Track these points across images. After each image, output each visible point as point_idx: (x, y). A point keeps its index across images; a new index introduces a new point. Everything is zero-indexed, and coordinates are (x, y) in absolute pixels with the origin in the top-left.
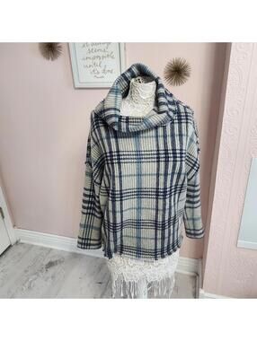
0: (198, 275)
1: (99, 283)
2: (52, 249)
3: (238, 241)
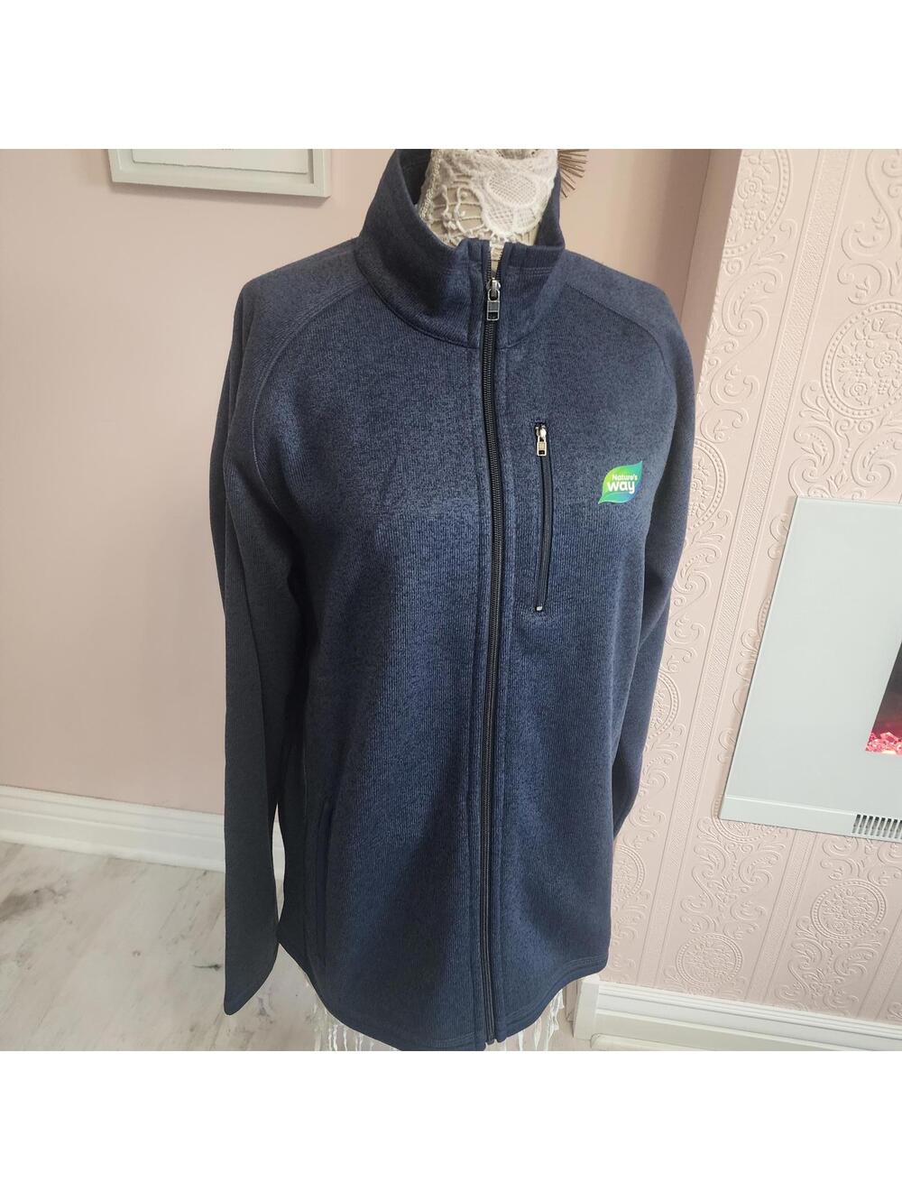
1: (210, 967)
2: (22, 846)
3: (726, 797)
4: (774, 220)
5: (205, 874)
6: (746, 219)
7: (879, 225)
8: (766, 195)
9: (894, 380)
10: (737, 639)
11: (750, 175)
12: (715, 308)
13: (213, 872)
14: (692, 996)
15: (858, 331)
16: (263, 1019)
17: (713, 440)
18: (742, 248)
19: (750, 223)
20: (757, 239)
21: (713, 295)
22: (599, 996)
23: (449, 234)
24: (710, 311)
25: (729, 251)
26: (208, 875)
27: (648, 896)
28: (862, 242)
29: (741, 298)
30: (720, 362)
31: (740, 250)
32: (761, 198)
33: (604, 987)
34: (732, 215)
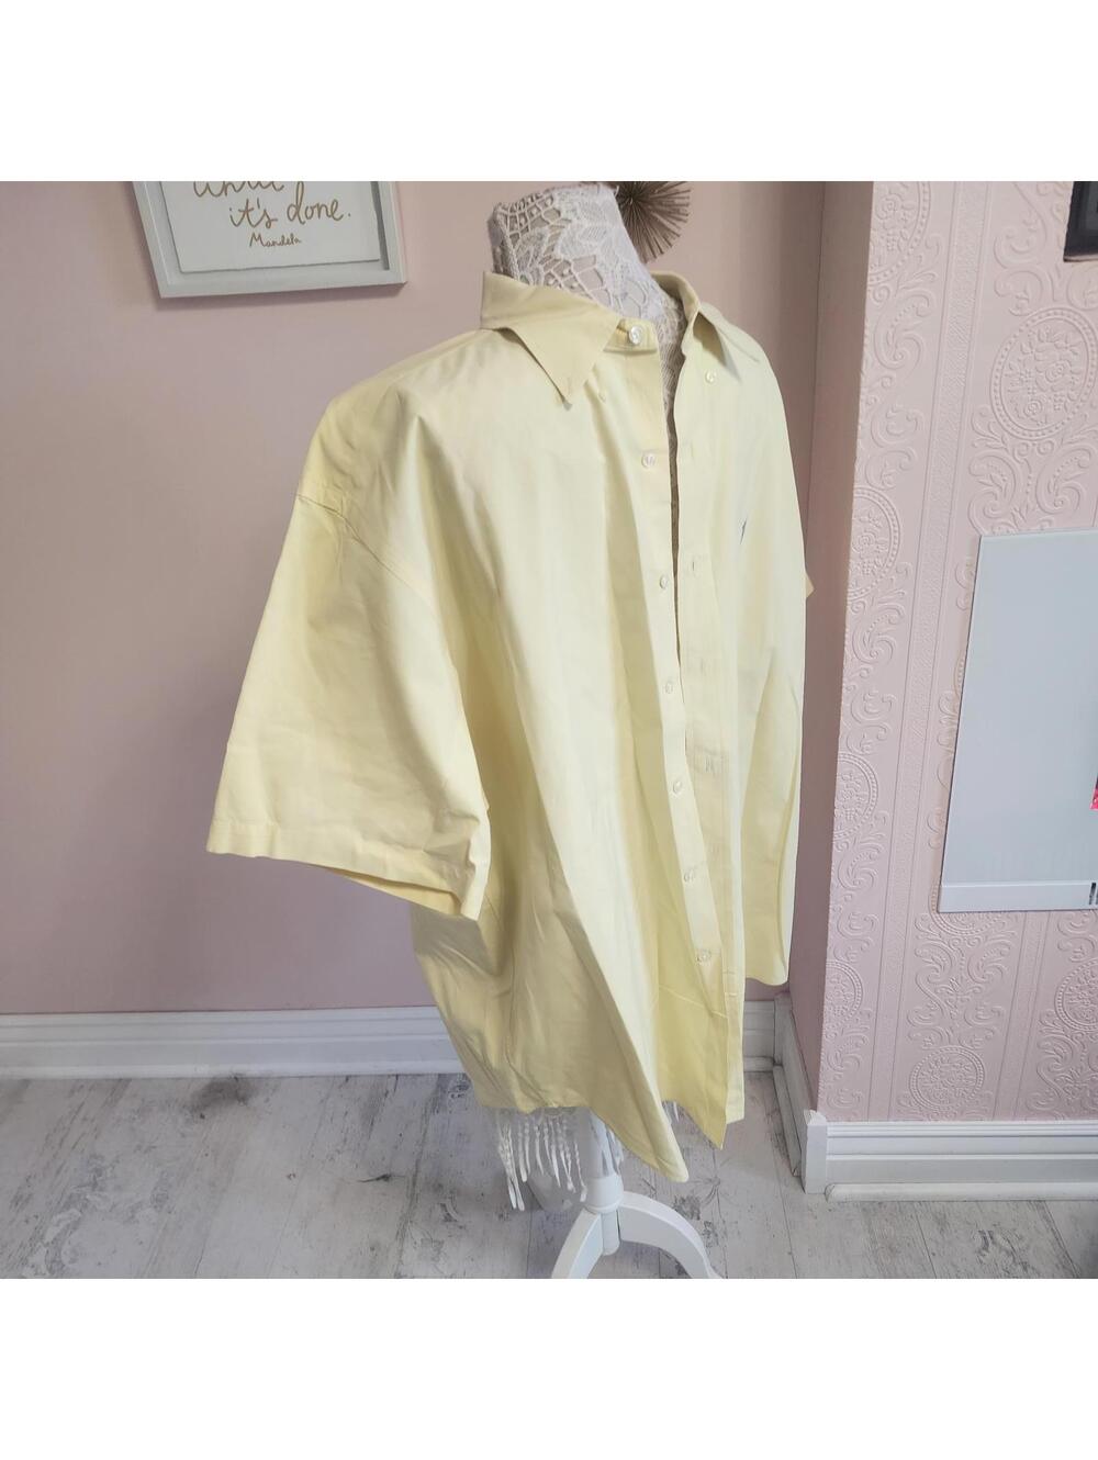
0: (775, 1063)
1: (378, 1179)
3: (943, 886)
4: (919, 238)
5: (347, 1080)
6: (888, 241)
7: (1032, 227)
9: (1070, 392)
10: (934, 704)
11: (887, 193)
12: (866, 341)
13: (356, 1076)
14: (933, 1122)
15: (1024, 346)
16: (451, 1225)
17: (880, 485)
18: (888, 273)
19: (892, 245)
20: (903, 261)
21: (862, 328)
22: (829, 1140)
24: (861, 345)
25: (874, 277)
26: (351, 1082)
27: (869, 1014)
28: (1017, 248)
29: (892, 326)
30: (879, 400)
31: (885, 275)
32: (902, 216)
33: (833, 1129)
34: (871, 237)
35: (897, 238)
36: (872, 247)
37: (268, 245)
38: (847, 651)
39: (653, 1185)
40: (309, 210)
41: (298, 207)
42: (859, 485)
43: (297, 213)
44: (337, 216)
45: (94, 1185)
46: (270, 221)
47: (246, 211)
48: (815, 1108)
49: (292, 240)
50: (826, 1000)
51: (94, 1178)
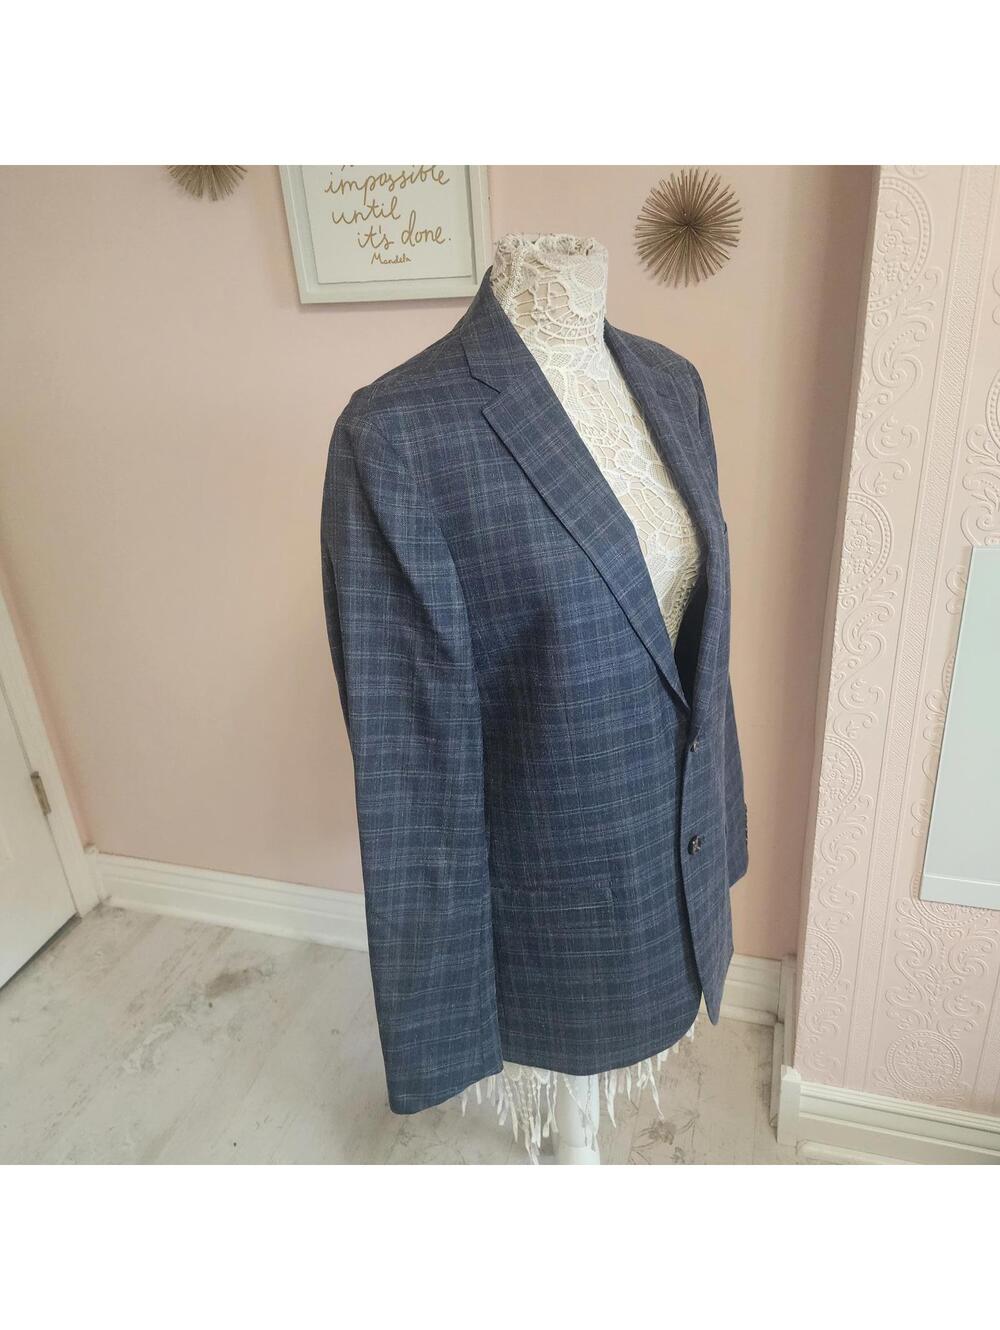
0: (778, 1020)
2: (232, 930)
3: (925, 875)
4: (918, 270)
6: (888, 273)
8: (907, 246)
10: (921, 700)
11: (889, 229)
12: (864, 361)
14: (908, 1101)
17: (874, 493)
18: (887, 301)
19: (892, 276)
20: (902, 290)
21: (861, 349)
22: (802, 1099)
23: (539, 324)
24: (859, 365)
25: (873, 304)
27: (847, 986)
29: (890, 349)
30: (874, 415)
31: (884, 303)
32: (902, 250)
33: (806, 1087)
34: (873, 270)
35: (897, 269)
36: (872, 278)
37: (385, 262)
38: (837, 642)
39: (637, 1104)
40: (419, 235)
41: (410, 233)
42: (853, 490)
43: (409, 238)
44: (440, 240)
45: (189, 1007)
46: (388, 244)
47: (371, 235)
48: (792, 1065)
49: (405, 259)
50: (805, 964)
51: (191, 1001)
